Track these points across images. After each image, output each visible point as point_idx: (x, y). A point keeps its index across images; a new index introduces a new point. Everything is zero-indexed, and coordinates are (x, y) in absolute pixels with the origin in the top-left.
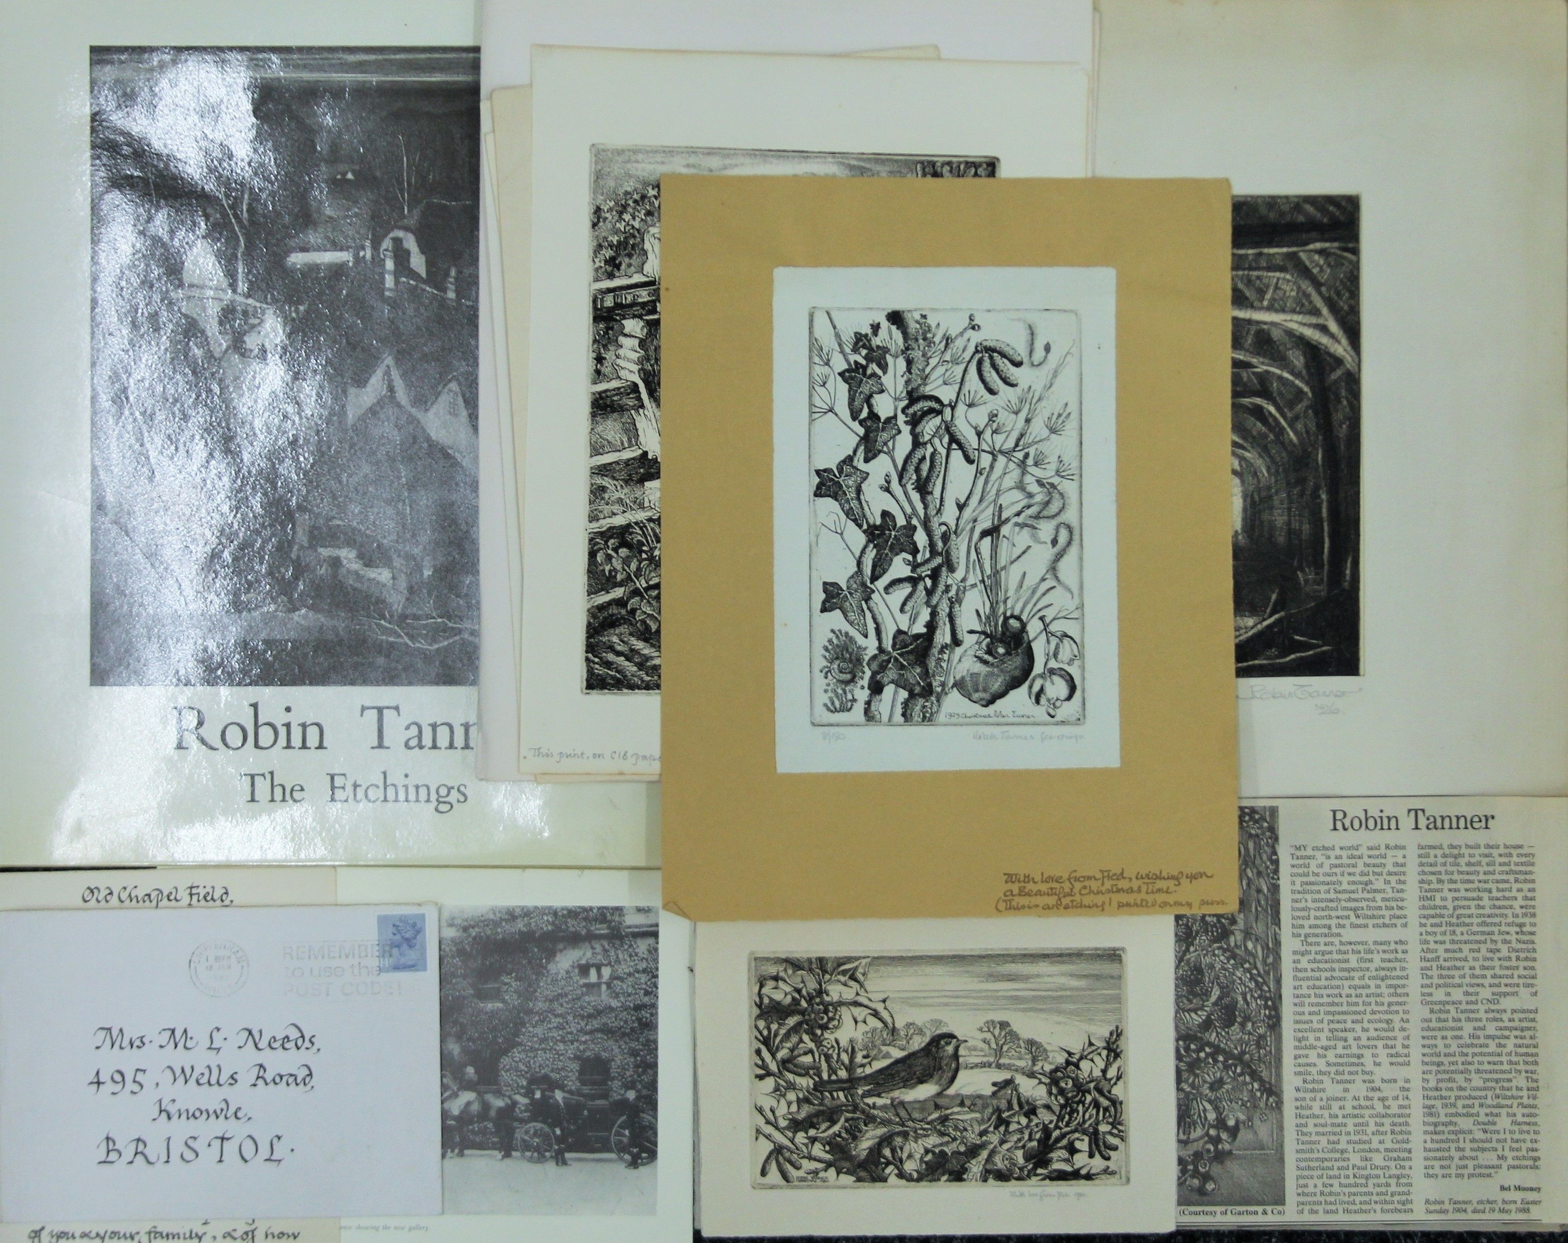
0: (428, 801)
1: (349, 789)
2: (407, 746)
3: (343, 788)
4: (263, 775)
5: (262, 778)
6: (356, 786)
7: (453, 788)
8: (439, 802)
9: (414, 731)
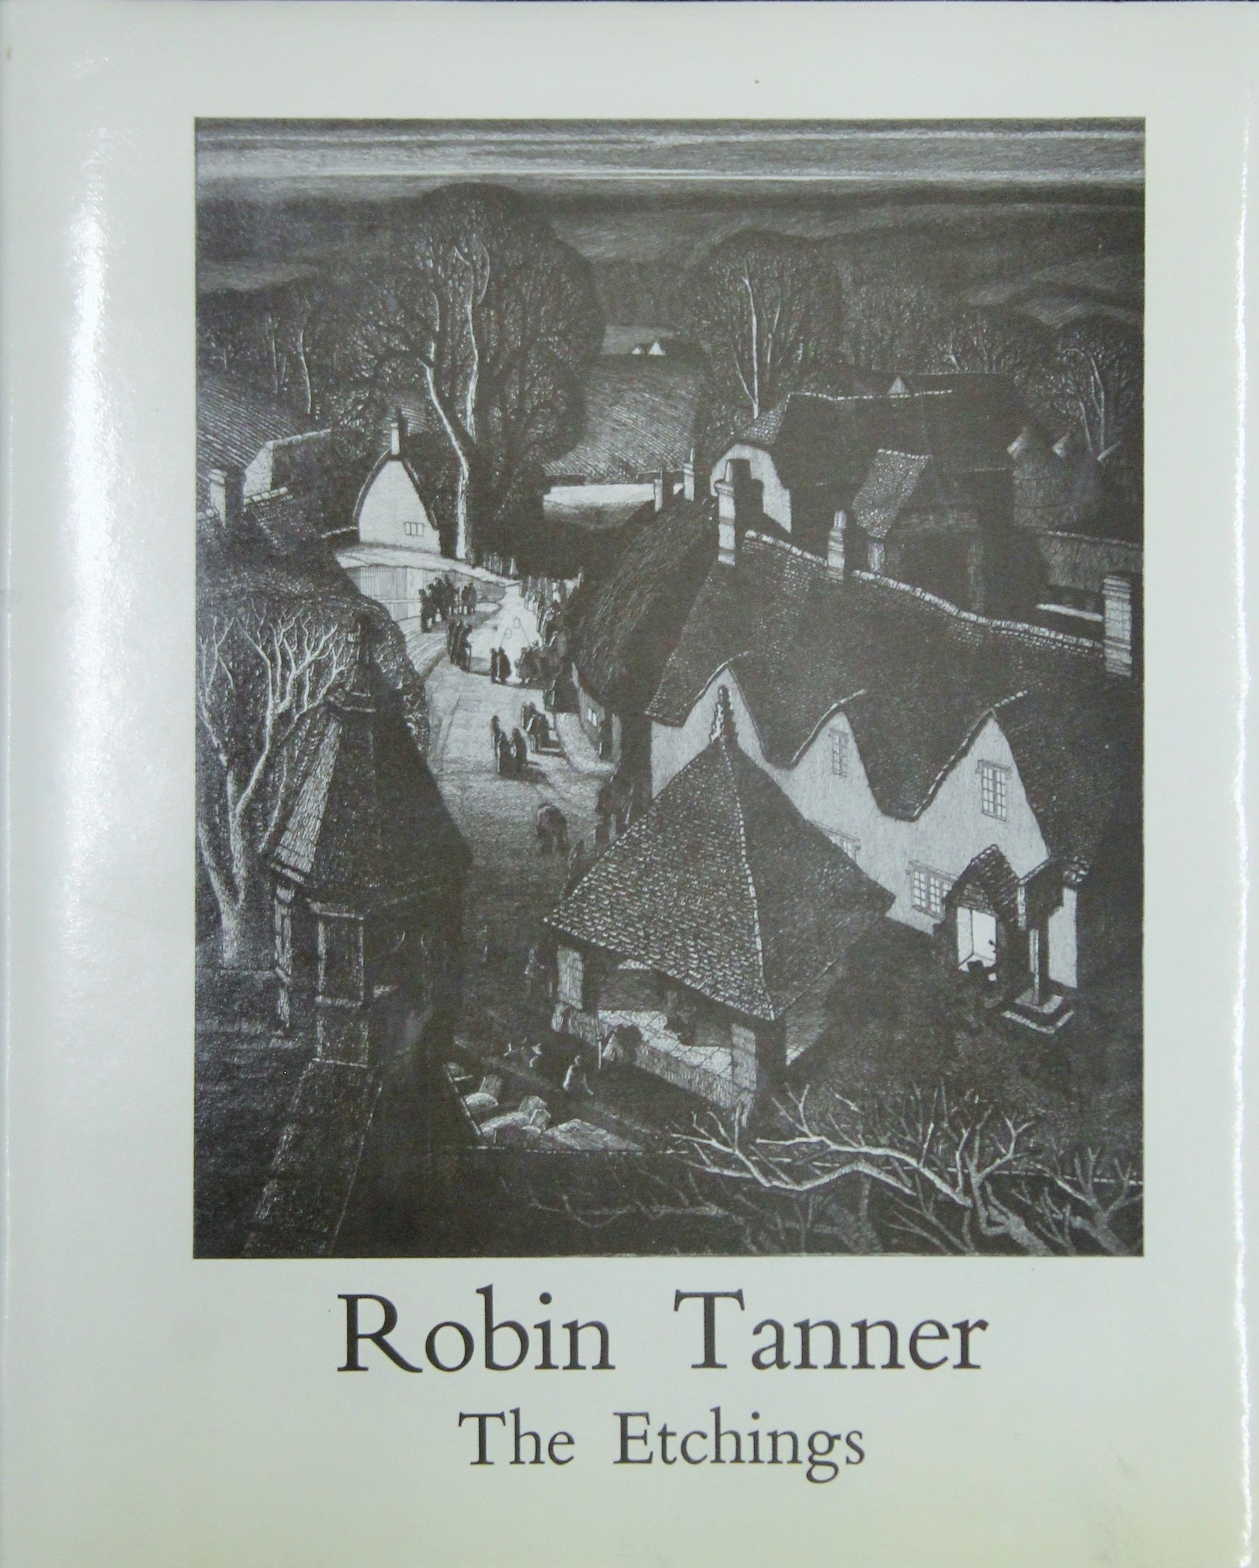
0: (795, 1460)
1: (655, 1442)
2: (757, 1362)
3: (644, 1437)
4: (501, 1416)
5: (498, 1420)
6: (664, 1434)
7: (838, 1437)
8: (814, 1463)
9: (769, 1335)
